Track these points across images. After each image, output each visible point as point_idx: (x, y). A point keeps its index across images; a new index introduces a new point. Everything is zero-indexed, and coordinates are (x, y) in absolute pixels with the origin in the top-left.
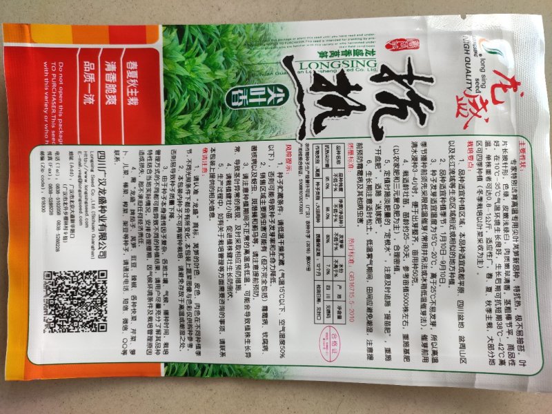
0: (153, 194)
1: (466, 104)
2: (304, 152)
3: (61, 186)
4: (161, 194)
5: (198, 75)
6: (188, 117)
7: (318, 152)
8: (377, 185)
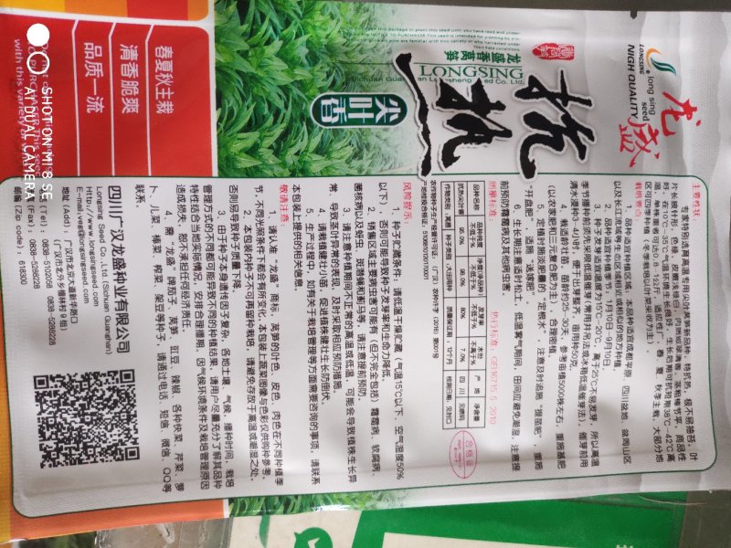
0: (204, 253)
1: (630, 136)
2: (429, 193)
3: (51, 243)
4: (217, 253)
5: (267, 72)
6: (253, 137)
7: (448, 193)
8: (527, 238)
